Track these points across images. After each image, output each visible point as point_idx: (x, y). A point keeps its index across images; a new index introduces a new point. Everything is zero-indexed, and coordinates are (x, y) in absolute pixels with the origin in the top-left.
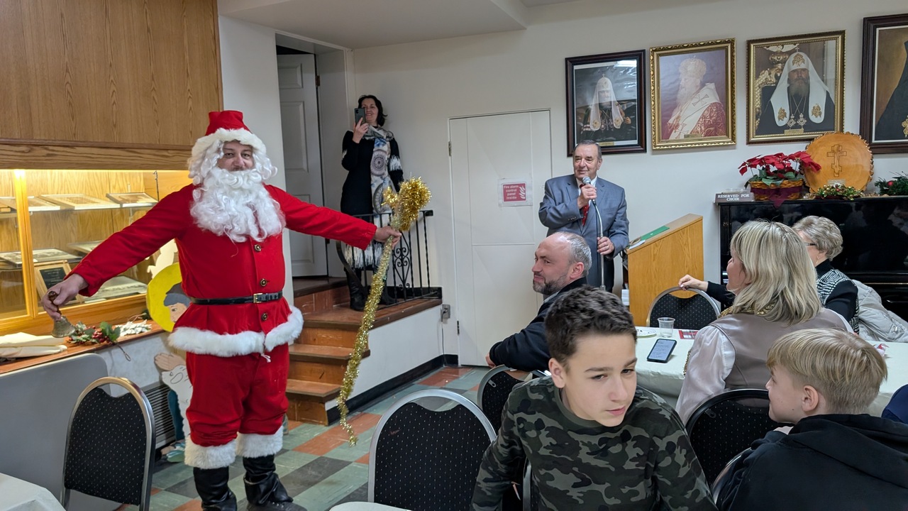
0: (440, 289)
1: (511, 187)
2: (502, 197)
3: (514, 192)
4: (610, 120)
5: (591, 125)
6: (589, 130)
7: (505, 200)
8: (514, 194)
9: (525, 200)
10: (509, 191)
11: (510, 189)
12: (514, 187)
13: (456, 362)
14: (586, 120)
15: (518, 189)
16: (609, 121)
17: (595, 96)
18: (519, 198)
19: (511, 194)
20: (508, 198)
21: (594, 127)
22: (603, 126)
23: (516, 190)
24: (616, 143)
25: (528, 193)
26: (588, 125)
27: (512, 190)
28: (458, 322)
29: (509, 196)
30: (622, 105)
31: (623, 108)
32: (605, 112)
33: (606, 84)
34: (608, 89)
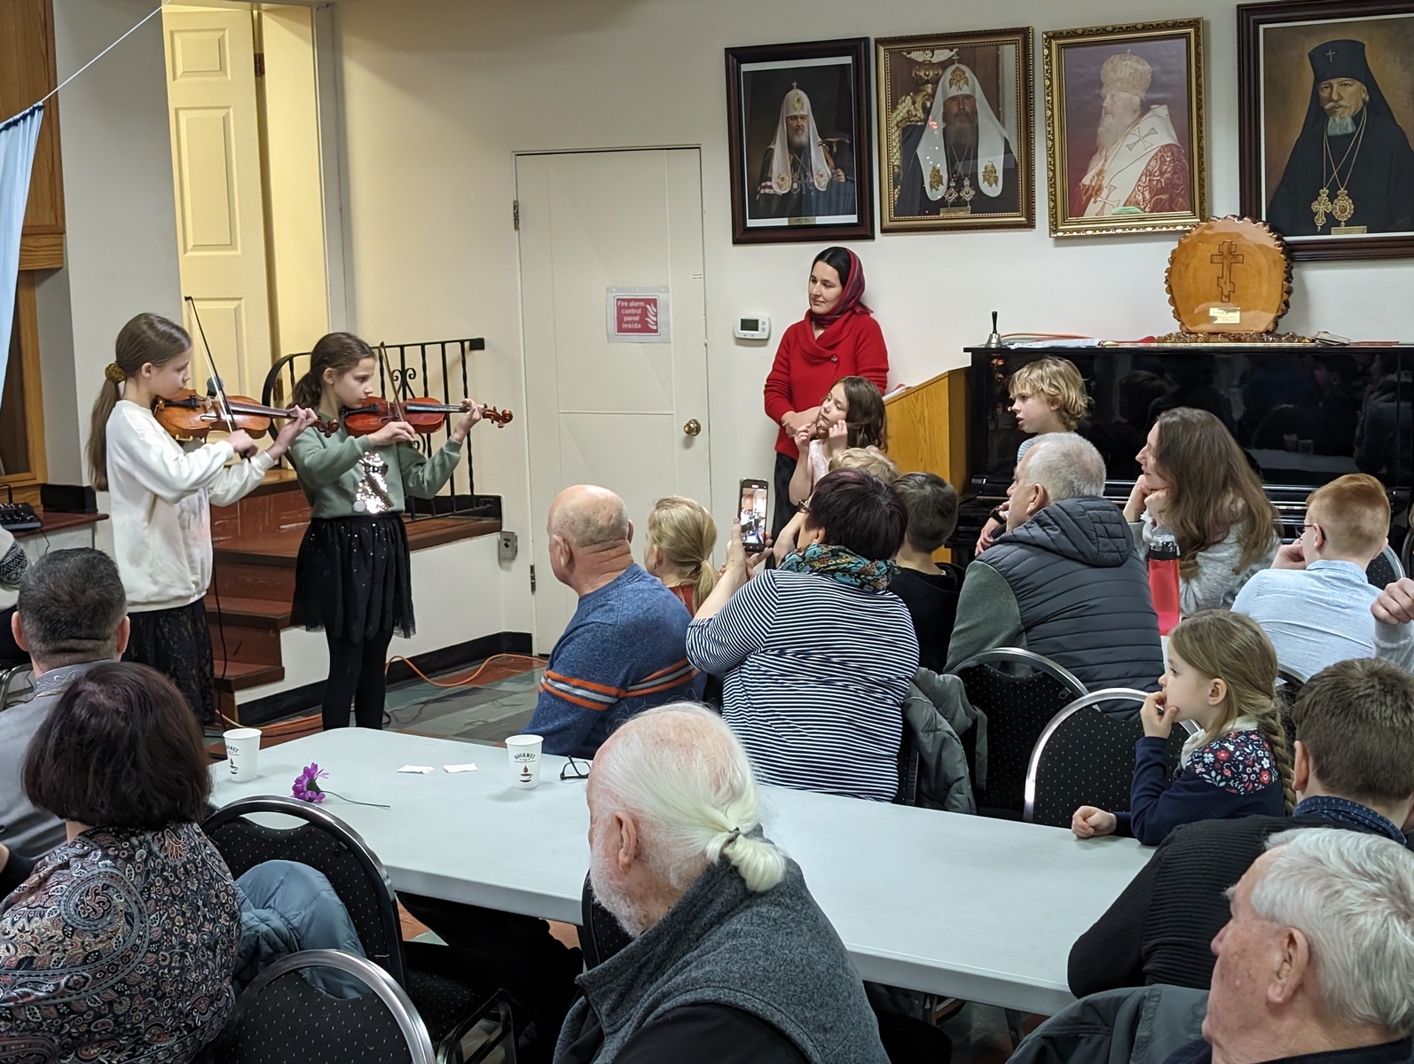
0: (497, 501)
1: (632, 304)
2: (613, 324)
3: (635, 315)
4: (809, 174)
5: (773, 183)
6: (771, 192)
7: (620, 330)
8: (637, 318)
9: (656, 331)
10: (628, 311)
11: (629, 308)
12: (637, 304)
13: (529, 650)
14: (765, 174)
15: (645, 310)
16: (806, 177)
17: (780, 126)
18: (645, 328)
19: (630, 319)
20: (625, 326)
21: (780, 187)
22: (795, 185)
23: (639, 311)
24: (820, 220)
25: (661, 318)
26: (769, 183)
27: (633, 311)
28: (532, 568)
29: (628, 322)
30: (830, 145)
31: (831, 152)
32: (799, 154)
33: (799, 103)
34: (802, 113)
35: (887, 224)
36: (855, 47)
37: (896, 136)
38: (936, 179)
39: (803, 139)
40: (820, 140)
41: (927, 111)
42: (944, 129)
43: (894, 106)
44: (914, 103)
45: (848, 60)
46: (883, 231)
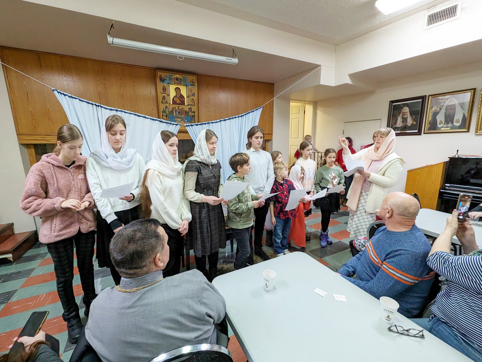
4: (406, 123)
14: (395, 123)
22: (402, 125)
24: (407, 132)
30: (413, 117)
31: (413, 119)
32: (405, 120)
33: (406, 110)
34: (407, 111)
35: (426, 132)
36: (423, 98)
37: (431, 115)
38: (441, 123)
39: (405, 116)
40: (410, 116)
41: (441, 109)
42: (445, 112)
43: (431, 108)
44: (437, 107)
45: (421, 100)
46: (424, 133)
